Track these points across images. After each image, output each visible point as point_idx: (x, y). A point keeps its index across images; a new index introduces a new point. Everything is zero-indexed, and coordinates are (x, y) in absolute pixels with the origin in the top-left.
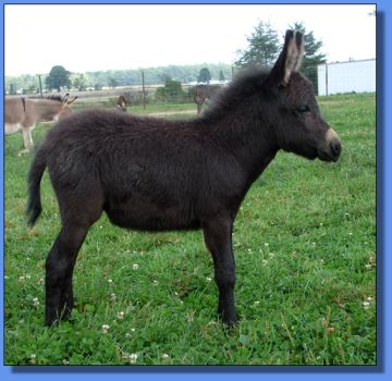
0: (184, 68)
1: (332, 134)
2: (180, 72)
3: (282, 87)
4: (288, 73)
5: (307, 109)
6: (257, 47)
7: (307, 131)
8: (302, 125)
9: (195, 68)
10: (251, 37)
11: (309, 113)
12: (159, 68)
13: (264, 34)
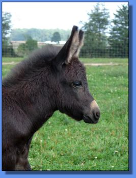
0: (42, 31)
1: (95, 104)
2: (39, 34)
3: (65, 65)
4: (70, 56)
5: (80, 84)
6: (94, 20)
7: (78, 100)
8: (75, 95)
9: (50, 32)
10: (90, 13)
11: (81, 87)
12: (24, 29)
13: (100, 11)
